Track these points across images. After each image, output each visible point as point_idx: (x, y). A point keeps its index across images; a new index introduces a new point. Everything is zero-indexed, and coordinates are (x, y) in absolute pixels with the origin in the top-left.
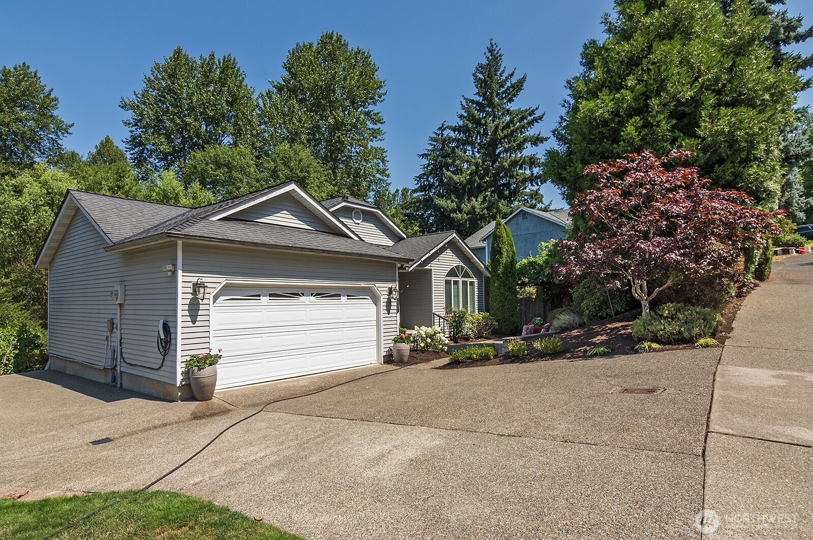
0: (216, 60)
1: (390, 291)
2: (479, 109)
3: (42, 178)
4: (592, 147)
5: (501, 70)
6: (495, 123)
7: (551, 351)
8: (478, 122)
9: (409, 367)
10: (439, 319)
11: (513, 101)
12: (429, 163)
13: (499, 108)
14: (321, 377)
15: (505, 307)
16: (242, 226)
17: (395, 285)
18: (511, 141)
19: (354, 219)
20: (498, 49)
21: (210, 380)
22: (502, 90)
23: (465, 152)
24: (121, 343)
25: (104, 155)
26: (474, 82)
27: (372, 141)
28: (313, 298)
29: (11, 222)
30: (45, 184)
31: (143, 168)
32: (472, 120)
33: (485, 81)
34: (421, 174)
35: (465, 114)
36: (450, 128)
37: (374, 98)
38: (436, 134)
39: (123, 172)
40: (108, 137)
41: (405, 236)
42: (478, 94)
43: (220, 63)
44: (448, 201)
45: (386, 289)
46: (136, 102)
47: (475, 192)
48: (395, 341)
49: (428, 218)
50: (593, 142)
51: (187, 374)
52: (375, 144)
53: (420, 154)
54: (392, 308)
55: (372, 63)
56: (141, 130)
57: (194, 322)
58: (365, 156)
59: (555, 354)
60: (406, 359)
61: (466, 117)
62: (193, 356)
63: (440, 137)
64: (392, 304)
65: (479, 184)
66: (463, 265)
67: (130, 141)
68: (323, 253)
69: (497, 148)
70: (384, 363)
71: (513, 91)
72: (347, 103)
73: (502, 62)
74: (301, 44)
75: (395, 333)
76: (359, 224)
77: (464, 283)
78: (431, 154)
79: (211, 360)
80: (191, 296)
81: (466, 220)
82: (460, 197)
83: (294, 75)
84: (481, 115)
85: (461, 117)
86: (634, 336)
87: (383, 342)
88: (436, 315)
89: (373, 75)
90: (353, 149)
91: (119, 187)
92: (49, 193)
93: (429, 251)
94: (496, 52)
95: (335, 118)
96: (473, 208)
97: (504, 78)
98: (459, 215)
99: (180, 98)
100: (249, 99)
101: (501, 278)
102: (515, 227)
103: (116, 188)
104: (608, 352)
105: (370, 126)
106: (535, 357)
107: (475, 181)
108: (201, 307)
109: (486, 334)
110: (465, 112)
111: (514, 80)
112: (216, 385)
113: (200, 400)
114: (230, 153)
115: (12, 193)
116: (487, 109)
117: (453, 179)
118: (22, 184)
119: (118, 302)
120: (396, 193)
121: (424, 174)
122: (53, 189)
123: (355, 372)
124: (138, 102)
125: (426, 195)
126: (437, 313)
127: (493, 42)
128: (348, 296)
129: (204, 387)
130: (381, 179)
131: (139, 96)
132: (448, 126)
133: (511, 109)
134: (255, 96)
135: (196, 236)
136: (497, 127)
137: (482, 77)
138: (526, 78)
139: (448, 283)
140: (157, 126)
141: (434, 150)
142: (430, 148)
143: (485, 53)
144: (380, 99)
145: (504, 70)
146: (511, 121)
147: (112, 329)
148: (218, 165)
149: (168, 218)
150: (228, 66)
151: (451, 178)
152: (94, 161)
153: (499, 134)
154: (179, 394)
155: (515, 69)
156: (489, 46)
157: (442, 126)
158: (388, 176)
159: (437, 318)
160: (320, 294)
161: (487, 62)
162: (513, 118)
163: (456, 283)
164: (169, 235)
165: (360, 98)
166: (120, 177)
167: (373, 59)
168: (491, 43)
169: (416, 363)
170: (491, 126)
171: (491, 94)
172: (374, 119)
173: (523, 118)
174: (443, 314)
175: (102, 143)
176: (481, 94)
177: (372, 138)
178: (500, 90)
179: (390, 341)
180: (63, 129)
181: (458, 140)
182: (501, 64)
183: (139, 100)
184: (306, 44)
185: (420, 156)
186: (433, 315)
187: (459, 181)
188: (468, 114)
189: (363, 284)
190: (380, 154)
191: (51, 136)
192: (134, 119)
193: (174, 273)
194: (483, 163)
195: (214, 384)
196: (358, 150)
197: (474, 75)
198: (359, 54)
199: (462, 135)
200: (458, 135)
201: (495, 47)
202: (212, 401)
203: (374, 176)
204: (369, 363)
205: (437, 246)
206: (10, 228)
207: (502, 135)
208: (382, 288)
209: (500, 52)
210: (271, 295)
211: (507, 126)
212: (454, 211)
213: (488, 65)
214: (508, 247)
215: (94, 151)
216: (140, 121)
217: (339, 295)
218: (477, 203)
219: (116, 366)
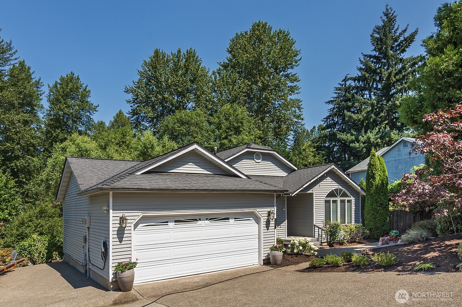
0: (182, 53)
1: (269, 214)
2: (376, 62)
3: (76, 142)
4: (439, 94)
5: (395, 28)
6: (389, 71)
7: (385, 264)
8: (374, 72)
9: (280, 268)
10: (319, 229)
11: (405, 51)
12: (335, 107)
13: (393, 59)
14: (211, 275)
15: (377, 219)
16: (157, 176)
17: (274, 209)
18: (403, 83)
19: (255, 160)
20: (392, 12)
21: (129, 279)
22: (396, 43)
23: (362, 96)
24: (89, 251)
25: (118, 122)
26: (371, 42)
27: (290, 94)
28: (207, 222)
29: (60, 169)
30: (78, 145)
31: (138, 128)
32: (369, 71)
33: (381, 40)
34: (328, 116)
35: (364, 67)
36: (351, 79)
37: (291, 64)
38: (341, 84)
39: (126, 132)
40: (120, 110)
41: (296, 169)
42: (375, 50)
43: (185, 55)
44: (348, 135)
45: (266, 212)
46: (134, 88)
47: (371, 126)
48: (272, 249)
49: (333, 147)
50: (440, 90)
51: (115, 274)
52: (293, 97)
53: (327, 101)
54: (271, 225)
55: (291, 39)
56: (137, 105)
57: (121, 241)
58: (286, 106)
59: (388, 267)
60: (279, 262)
61: (363, 69)
62: (119, 263)
63: (344, 86)
64: (271, 223)
65: (375, 119)
66: (341, 188)
67: (131, 113)
68: (213, 191)
69: (391, 91)
70: (264, 264)
71: (406, 43)
72: (272, 70)
73: (396, 21)
74: (239, 34)
75: (273, 243)
76: (259, 163)
77: (343, 202)
78: (336, 100)
79: (131, 266)
80: (118, 226)
81: (363, 148)
82: (359, 131)
83: (234, 56)
84: (377, 66)
85: (360, 69)
86: (459, 255)
87: (263, 250)
88: (316, 226)
89: (291, 47)
90: (276, 102)
91: (123, 142)
92: (80, 151)
93: (310, 180)
94: (391, 15)
95: (262, 82)
96: (369, 138)
97: (398, 34)
98: (357, 145)
99: (160, 81)
100: (205, 76)
101: (374, 196)
102: (397, 153)
103: (121, 143)
104: (432, 269)
105: (290, 84)
106: (372, 268)
107: (371, 117)
108: (126, 232)
109: (358, 240)
110: (363, 66)
111: (407, 35)
112: (134, 281)
113: (123, 291)
114: (190, 114)
115: (61, 152)
116: (383, 61)
117: (352, 118)
118: (66, 146)
119: (86, 226)
120: (313, 129)
121: (330, 116)
122: (82, 148)
123: (237, 272)
124: (135, 87)
125: (331, 131)
126: (317, 225)
127: (389, 7)
128: (235, 219)
129: (125, 283)
130: (297, 122)
131: (136, 83)
132: (350, 78)
133: (404, 58)
134: (210, 74)
135: (119, 188)
136: (390, 74)
137: (378, 36)
138: (417, 31)
139: (327, 202)
140: (147, 102)
141: (339, 97)
142: (335, 95)
143: (381, 17)
144: (296, 64)
145: (398, 28)
146: (403, 68)
147: (85, 241)
148: (183, 123)
149: (123, 170)
150: (191, 56)
151: (350, 117)
152: (113, 126)
153: (392, 79)
154: (112, 286)
155: (408, 25)
156: (385, 11)
157: (346, 78)
158: (302, 119)
159: (316, 229)
160: (212, 218)
161: (383, 24)
162: (405, 65)
163: (335, 202)
164: (101, 189)
165: (281, 65)
166: (124, 136)
167: (291, 36)
168: (387, 9)
169: (287, 265)
170: (385, 74)
171: (386, 48)
172: (292, 79)
173: (414, 64)
174: (321, 225)
175: (117, 115)
176: (377, 50)
177: (290, 92)
178: (394, 44)
179: (268, 249)
180: (94, 109)
181: (357, 88)
182: (395, 24)
183: (136, 86)
184: (243, 32)
185: (327, 103)
186: (314, 226)
187: (357, 118)
188: (366, 67)
189: (247, 210)
190: (297, 104)
191: (87, 114)
192: (133, 98)
193: (108, 211)
194: (378, 103)
195: (132, 281)
196: (280, 103)
197: (371, 36)
198: (281, 34)
199: (361, 83)
200: (357, 84)
201: (390, 11)
202: (131, 291)
203: (292, 120)
204: (252, 264)
205: (317, 176)
206: (60, 173)
207: (394, 79)
208: (262, 212)
209: (394, 14)
210: (176, 221)
211: (400, 72)
212: (352, 142)
213: (384, 26)
214: (381, 172)
215: (113, 120)
216: (136, 99)
217: (228, 219)
218: (372, 135)
219: (87, 264)
